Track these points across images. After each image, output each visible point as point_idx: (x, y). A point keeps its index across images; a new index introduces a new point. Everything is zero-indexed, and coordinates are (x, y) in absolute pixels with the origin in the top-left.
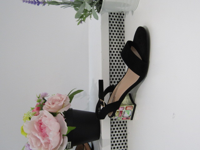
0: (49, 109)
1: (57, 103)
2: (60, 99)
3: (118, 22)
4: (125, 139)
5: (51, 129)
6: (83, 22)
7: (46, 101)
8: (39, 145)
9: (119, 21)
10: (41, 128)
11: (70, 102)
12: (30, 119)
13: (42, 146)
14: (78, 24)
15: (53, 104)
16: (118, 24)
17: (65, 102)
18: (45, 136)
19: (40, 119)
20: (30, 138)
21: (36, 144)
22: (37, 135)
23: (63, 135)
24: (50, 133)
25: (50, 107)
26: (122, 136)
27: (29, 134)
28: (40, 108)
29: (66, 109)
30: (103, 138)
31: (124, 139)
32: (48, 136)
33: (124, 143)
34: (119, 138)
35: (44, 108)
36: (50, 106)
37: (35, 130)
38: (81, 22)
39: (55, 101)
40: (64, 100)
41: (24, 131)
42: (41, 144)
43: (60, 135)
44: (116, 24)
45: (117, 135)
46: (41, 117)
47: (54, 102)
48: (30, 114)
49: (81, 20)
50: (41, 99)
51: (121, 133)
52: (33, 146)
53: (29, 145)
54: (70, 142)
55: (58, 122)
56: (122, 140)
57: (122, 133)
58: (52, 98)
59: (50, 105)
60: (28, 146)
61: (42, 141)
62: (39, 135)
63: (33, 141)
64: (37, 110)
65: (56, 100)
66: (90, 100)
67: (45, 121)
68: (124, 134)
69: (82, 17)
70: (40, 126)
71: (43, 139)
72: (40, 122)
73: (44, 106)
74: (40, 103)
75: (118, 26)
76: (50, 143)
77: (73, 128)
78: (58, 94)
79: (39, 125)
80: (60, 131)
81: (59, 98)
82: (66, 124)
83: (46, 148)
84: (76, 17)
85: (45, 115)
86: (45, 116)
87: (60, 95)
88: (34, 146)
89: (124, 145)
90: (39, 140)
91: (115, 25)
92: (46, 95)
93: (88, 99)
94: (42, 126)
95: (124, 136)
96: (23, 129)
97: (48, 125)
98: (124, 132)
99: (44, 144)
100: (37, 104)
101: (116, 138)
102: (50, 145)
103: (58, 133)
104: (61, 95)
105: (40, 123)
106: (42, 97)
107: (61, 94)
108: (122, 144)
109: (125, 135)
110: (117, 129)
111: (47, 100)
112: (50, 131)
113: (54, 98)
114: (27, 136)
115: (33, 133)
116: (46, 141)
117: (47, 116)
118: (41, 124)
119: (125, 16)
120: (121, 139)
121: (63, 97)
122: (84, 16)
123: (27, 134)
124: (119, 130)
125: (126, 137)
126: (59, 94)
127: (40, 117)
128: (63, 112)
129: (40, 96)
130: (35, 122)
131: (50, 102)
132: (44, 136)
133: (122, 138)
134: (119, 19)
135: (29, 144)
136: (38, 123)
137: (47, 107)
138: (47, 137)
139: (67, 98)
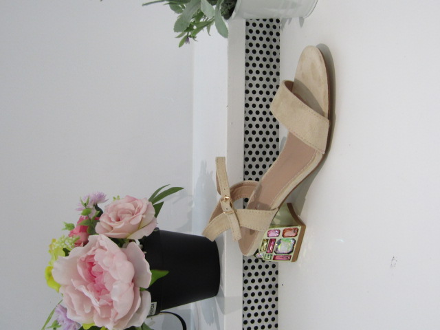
0: (108, 231)
1: (127, 218)
2: (133, 208)
3: (265, 37)
4: (273, 297)
5: (115, 277)
6: (191, 39)
7: (101, 212)
8: (88, 311)
9: (268, 35)
10: (92, 274)
11: (156, 216)
12: (67, 252)
13: (95, 312)
14: (181, 45)
15: (118, 220)
16: (264, 42)
17: (144, 216)
18: (100, 291)
19: (90, 253)
20: (68, 295)
21: (81, 308)
22: (83, 289)
23: (141, 290)
24: (114, 287)
25: (112, 228)
26: (267, 289)
27: (66, 286)
28: (88, 227)
29: (147, 232)
30: (225, 295)
31: (270, 295)
32: (109, 292)
33: (270, 304)
34: (260, 294)
35: (97, 228)
36: (111, 224)
37: (79, 278)
38: (186, 39)
39: (123, 213)
40: (143, 211)
41: (53, 278)
42: (93, 308)
43: (134, 289)
44: (261, 43)
45: (256, 288)
46: (93, 248)
47: (119, 215)
48: (67, 241)
49: (186, 34)
50: (91, 207)
51: (264, 283)
52: (74, 312)
53: (65, 310)
54: (155, 303)
55: (129, 260)
56: (266, 298)
57: (267, 284)
58: (115, 206)
59: (111, 221)
60: (62, 313)
61: (96, 303)
62: (88, 290)
63: (74, 302)
64: (80, 231)
65: (125, 212)
66: (193, 205)
67: (102, 260)
68: (270, 286)
69: (190, 28)
70: (90, 270)
71: (99, 300)
72: (91, 260)
73: (98, 223)
74: (88, 218)
75: (264, 46)
76: (112, 306)
77: (164, 273)
78: (128, 196)
79: (88, 266)
80: (133, 281)
81: (130, 206)
82: (148, 265)
83: (104, 316)
84: (176, 29)
85: (101, 245)
86: (102, 248)
87: (133, 200)
88: (77, 314)
89: (270, 309)
90: (88, 299)
91: (258, 45)
92: (101, 198)
93: (190, 204)
94: (94, 269)
95: (270, 291)
96: (50, 275)
97: (108, 268)
98: (270, 282)
99: (98, 310)
100: (81, 219)
101: (253, 295)
102: (112, 311)
103: (130, 286)
104: (135, 199)
105: (90, 263)
106: (93, 203)
107: (135, 197)
108: (267, 307)
109: (273, 288)
110: (257, 274)
111: (103, 210)
112: (114, 280)
113: (120, 206)
114: (61, 290)
115: (75, 283)
116: (103, 302)
117: (106, 247)
118: (92, 264)
119: (283, 26)
120: (263, 296)
121: (140, 204)
122: (195, 27)
123: (59, 286)
124: (260, 276)
125: (274, 293)
126: (131, 198)
127: (90, 249)
128: (141, 237)
129: (88, 201)
130: (78, 260)
131: (111, 216)
132: (98, 291)
133: (267, 293)
134: (268, 31)
135: (65, 306)
136: (85, 261)
137: (105, 226)
138: (107, 295)
139: (148, 206)
